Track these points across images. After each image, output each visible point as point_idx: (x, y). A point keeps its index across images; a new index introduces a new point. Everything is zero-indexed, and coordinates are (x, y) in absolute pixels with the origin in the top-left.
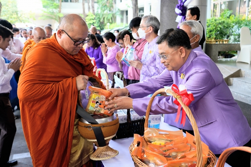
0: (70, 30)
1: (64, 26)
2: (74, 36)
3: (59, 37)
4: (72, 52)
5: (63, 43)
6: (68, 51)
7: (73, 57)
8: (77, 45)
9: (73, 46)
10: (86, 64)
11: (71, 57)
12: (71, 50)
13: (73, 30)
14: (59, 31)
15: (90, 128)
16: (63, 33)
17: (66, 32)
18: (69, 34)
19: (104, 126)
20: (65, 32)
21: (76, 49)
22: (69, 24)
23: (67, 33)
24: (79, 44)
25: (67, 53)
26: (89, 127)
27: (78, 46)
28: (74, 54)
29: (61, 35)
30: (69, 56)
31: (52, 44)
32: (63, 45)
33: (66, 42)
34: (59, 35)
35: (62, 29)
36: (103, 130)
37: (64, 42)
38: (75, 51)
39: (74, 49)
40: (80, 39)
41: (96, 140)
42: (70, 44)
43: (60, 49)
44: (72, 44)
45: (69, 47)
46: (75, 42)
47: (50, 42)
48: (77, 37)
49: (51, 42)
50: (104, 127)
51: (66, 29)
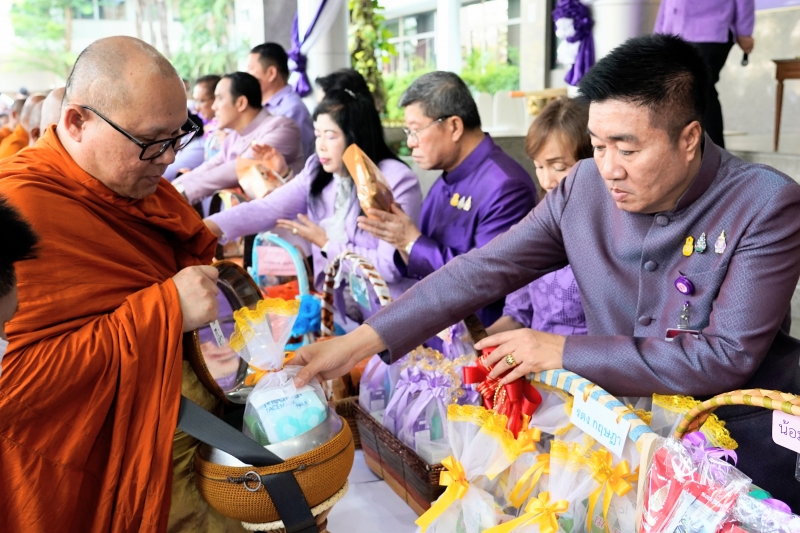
0: (115, 102)
1: (87, 90)
2: (137, 124)
3: (73, 134)
4: (134, 188)
5: (94, 158)
6: (119, 186)
7: (139, 208)
8: (152, 159)
9: (135, 162)
10: (190, 231)
11: (134, 211)
12: (130, 180)
13: (128, 103)
14: (71, 111)
15: (250, 484)
16: (88, 117)
17: (102, 112)
18: (115, 120)
19: (307, 466)
20: (95, 112)
21: (148, 173)
22: (106, 79)
23: (107, 115)
24: (160, 155)
25: (117, 196)
26: (249, 480)
27: (158, 161)
28: (140, 197)
29: (79, 127)
30: (125, 209)
31: (48, 169)
32: (95, 167)
33: (108, 152)
34: (73, 127)
35: (80, 104)
36: (304, 480)
37: (98, 155)
38: (143, 181)
39: (141, 175)
40: (160, 132)
41: (279, 524)
42: (122, 159)
43: (83, 186)
44: (132, 155)
45: (122, 169)
46: (144, 148)
47: (39, 161)
48: (147, 125)
49: (42, 164)
50: (305, 469)
51: (100, 101)
